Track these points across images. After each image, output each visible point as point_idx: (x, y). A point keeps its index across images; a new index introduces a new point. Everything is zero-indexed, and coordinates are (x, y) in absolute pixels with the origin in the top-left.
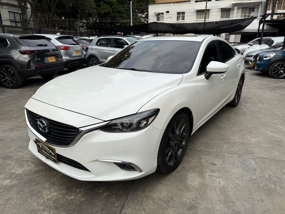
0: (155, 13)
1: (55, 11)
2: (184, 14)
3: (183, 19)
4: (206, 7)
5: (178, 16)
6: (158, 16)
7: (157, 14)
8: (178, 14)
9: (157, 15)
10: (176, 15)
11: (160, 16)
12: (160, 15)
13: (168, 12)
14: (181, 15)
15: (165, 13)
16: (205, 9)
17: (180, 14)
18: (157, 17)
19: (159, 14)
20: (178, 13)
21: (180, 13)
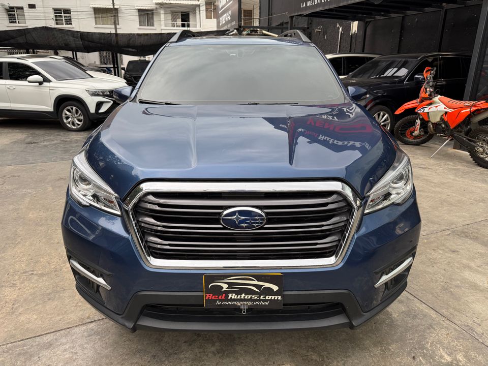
0: (3, 5)
2: (70, 13)
3: (69, 21)
4: (113, 4)
5: (56, 16)
6: (11, 13)
9: (8, 11)
10: (53, 14)
11: (16, 13)
12: (14, 11)
13: (32, 6)
14: (63, 15)
15: (26, 9)
17: (61, 13)
18: (9, 15)
19: (13, 8)
20: (57, 11)
21: (60, 10)
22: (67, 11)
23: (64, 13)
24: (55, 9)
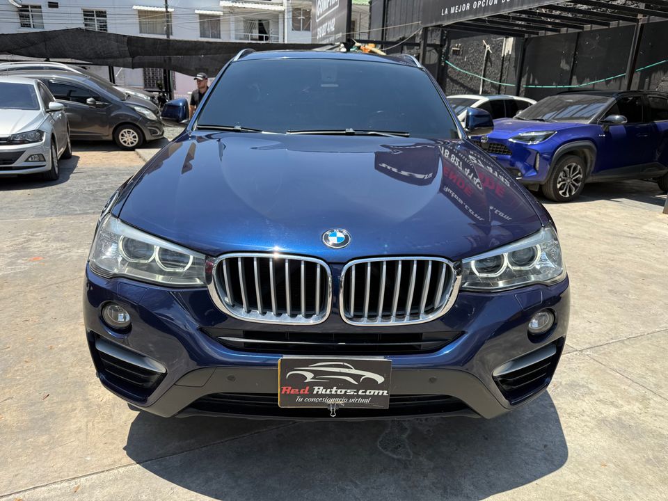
2: (105, 17)
3: (104, 28)
4: (167, 8)
5: (85, 19)
6: (24, 13)
7: (20, 6)
8: (85, 15)
9: (20, 10)
10: (81, 16)
11: (30, 14)
12: (28, 11)
13: (53, 5)
15: (45, 9)
16: (164, 10)
18: (21, 16)
19: (27, 6)
22: (102, 14)
23: (97, 16)
24: (84, 11)
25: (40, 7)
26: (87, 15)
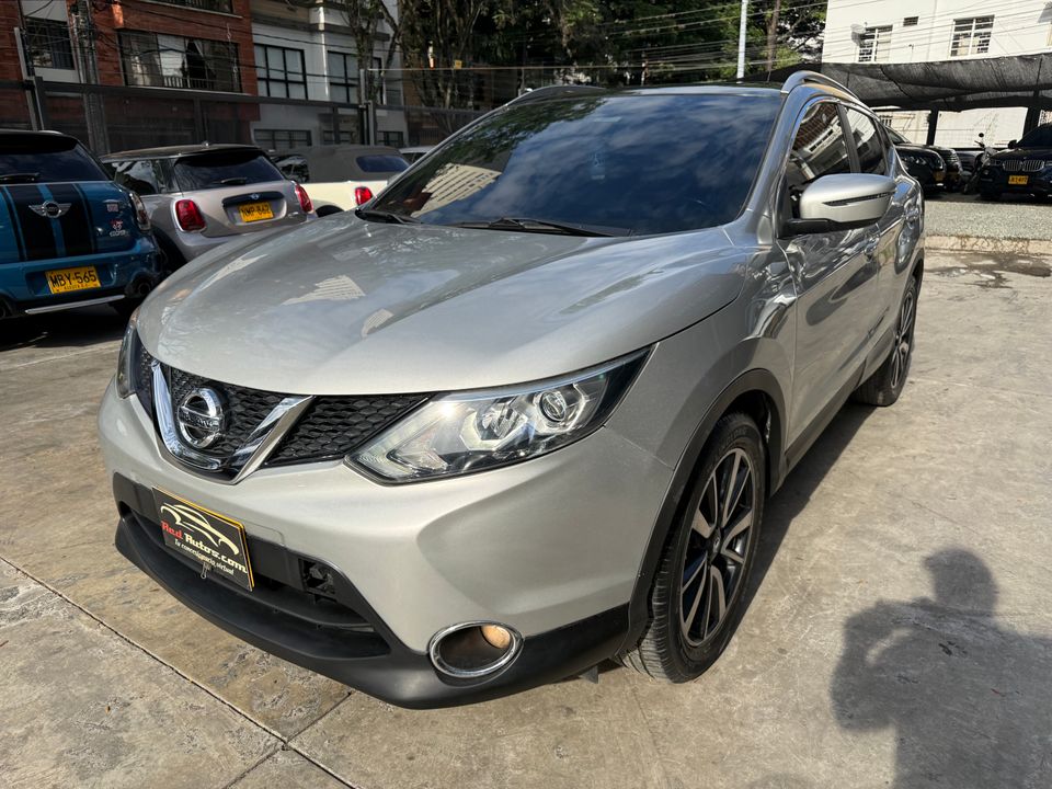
0: (854, 27)
1: (470, 41)
2: (991, 26)
3: (984, 46)
5: (957, 37)
6: (866, 41)
7: (862, 31)
8: (957, 29)
9: (863, 37)
10: (950, 32)
11: (875, 40)
12: (873, 37)
13: (911, 21)
14: (973, 31)
15: (898, 28)
17: (970, 28)
18: (862, 46)
19: (873, 30)
20: (963, 24)
21: (971, 20)
22: (986, 21)
23: (977, 27)
24: (958, 22)
25: (889, 28)
26: (961, 29)
